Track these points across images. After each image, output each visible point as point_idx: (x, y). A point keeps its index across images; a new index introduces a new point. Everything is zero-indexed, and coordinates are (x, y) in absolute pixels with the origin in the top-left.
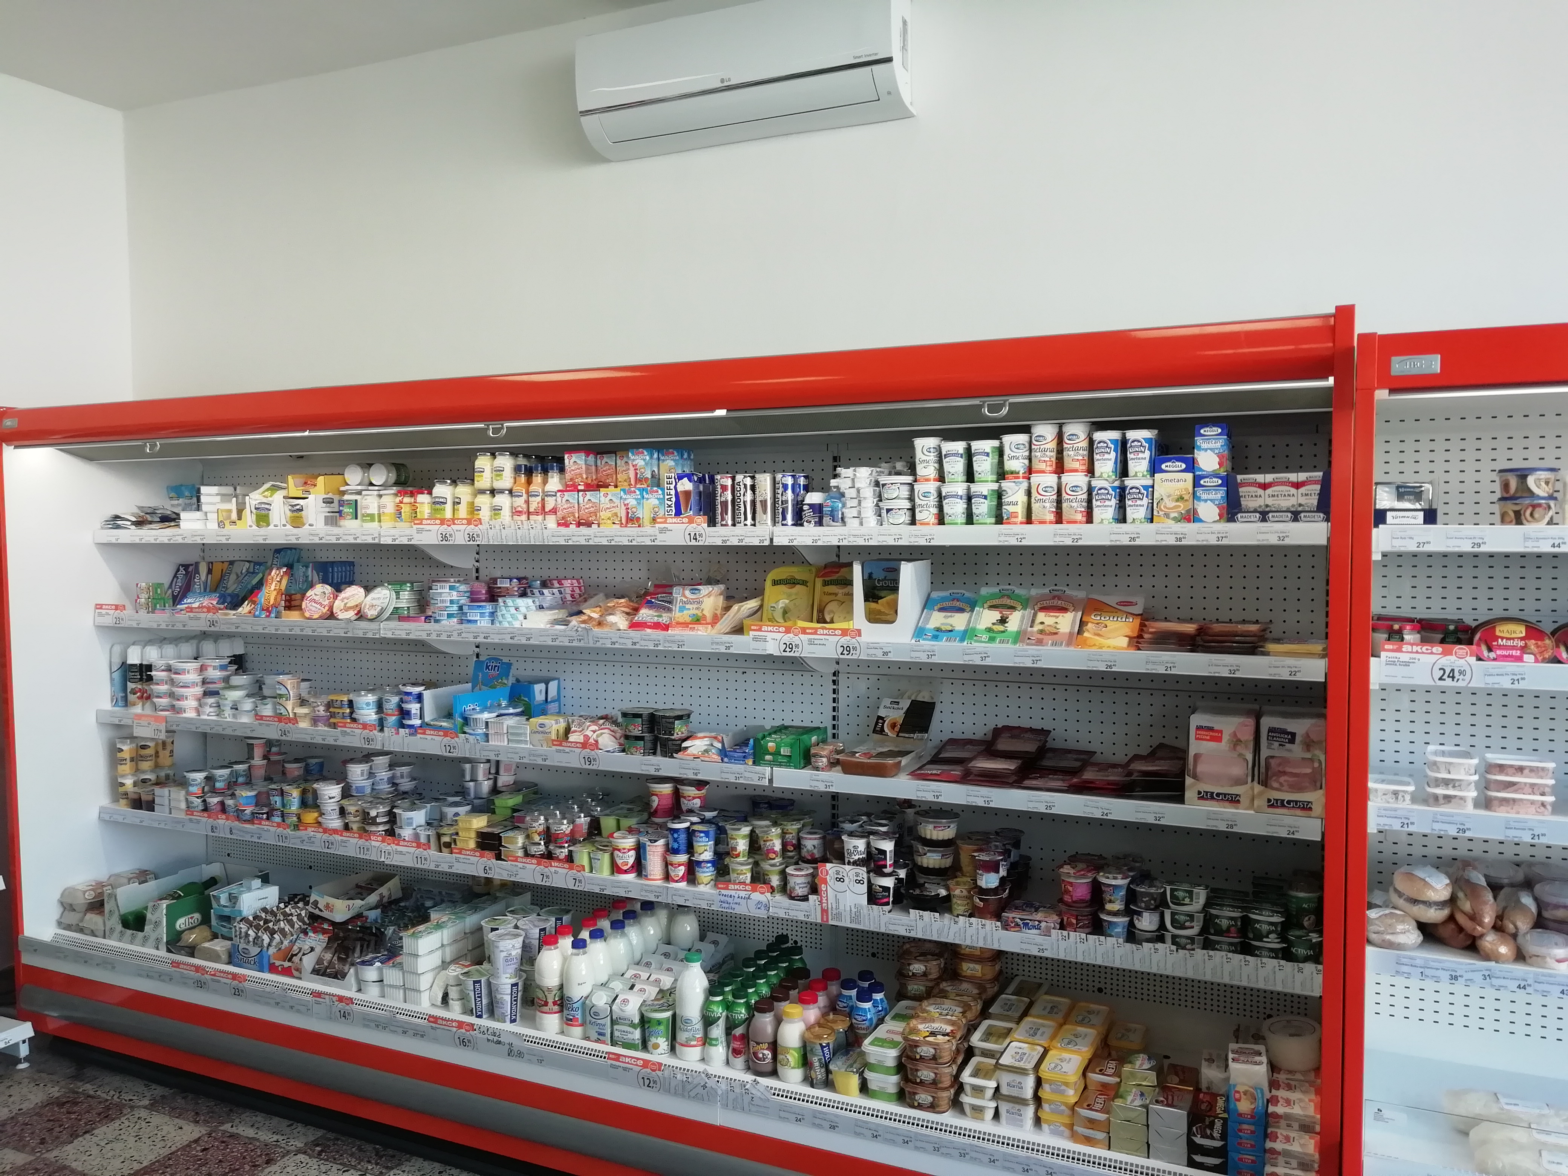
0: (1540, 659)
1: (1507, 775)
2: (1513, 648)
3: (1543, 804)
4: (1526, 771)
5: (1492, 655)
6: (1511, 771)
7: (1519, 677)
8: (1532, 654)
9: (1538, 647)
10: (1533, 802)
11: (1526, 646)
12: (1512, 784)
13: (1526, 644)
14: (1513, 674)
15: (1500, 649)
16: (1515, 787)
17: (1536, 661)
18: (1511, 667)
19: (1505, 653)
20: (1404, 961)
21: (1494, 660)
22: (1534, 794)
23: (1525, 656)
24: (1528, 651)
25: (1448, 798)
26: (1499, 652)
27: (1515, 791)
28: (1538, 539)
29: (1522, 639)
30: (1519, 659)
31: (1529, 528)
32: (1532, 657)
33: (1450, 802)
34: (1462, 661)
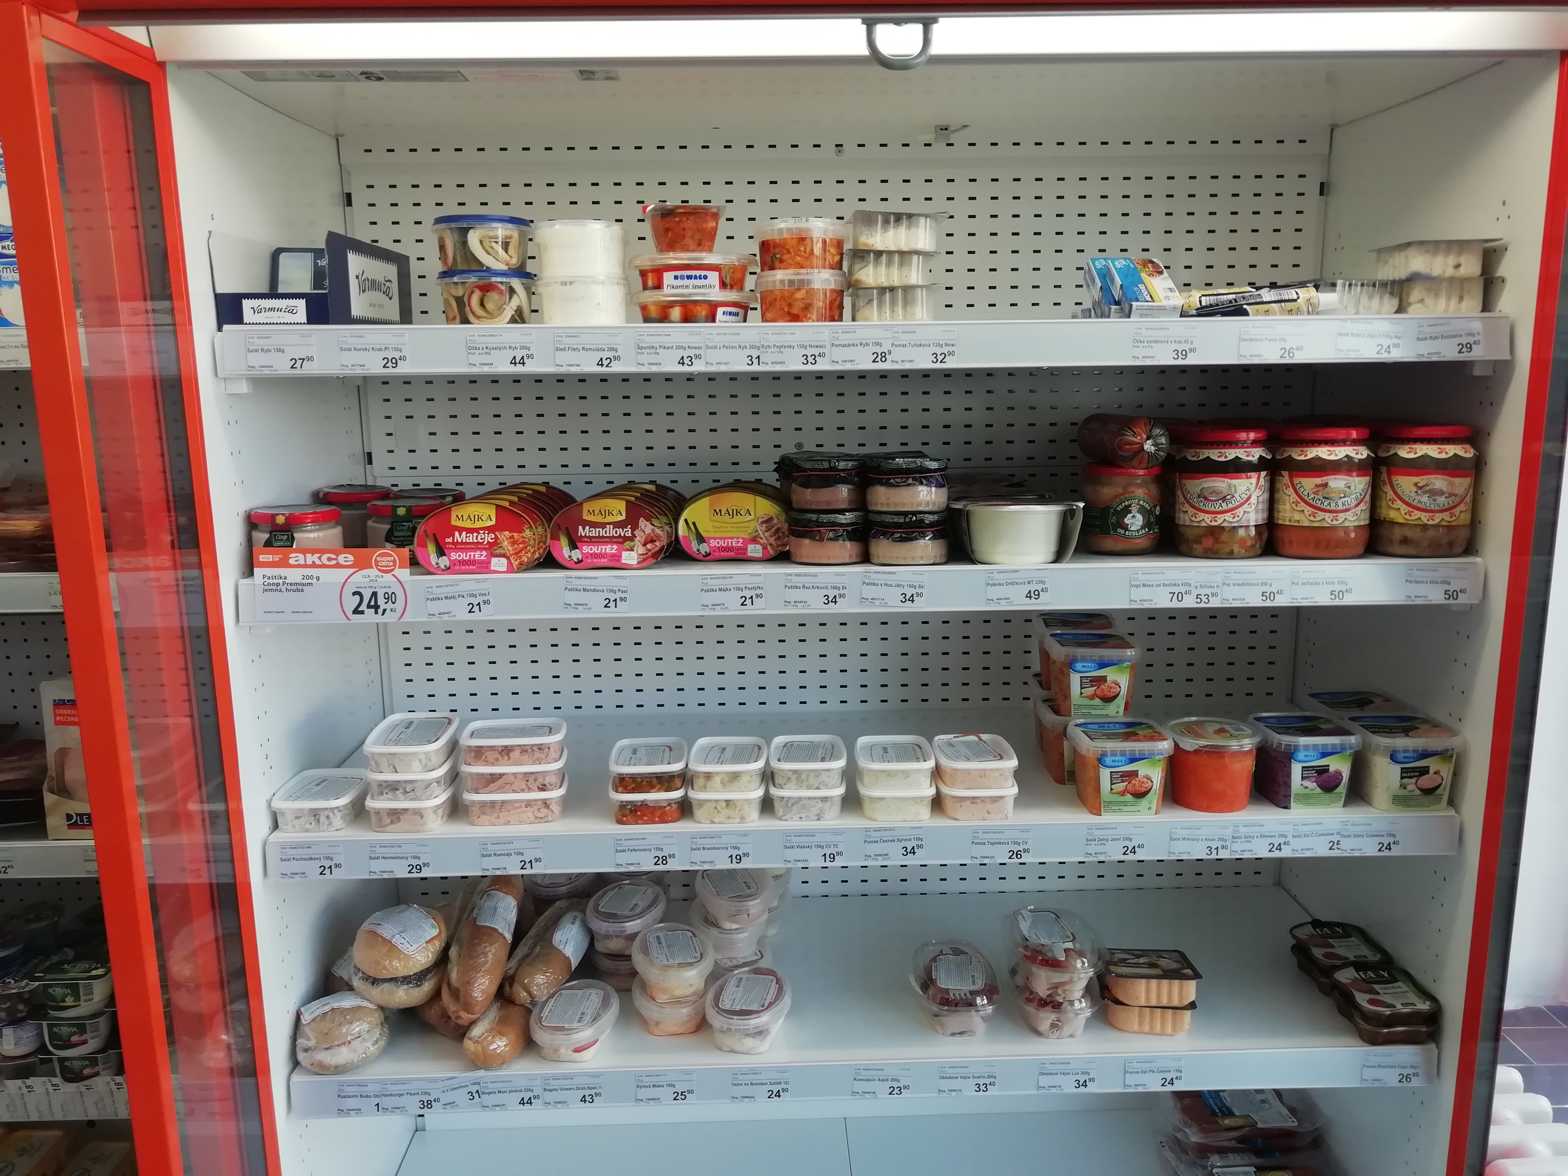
0: (515, 564)
1: (487, 763)
2: (477, 546)
3: (546, 803)
4: (516, 754)
5: (444, 562)
6: (491, 755)
7: (480, 599)
8: (504, 556)
9: (514, 543)
10: (528, 804)
11: (495, 544)
12: (494, 778)
13: (496, 538)
14: (472, 595)
15: (456, 550)
16: (500, 782)
17: (510, 569)
18: (467, 582)
19: (463, 556)
20: (350, 1090)
21: (448, 570)
22: (530, 789)
23: (494, 560)
24: (499, 551)
25: (395, 815)
26: (454, 556)
27: (501, 789)
28: (489, 349)
29: (490, 529)
30: (484, 567)
31: (477, 329)
32: (504, 561)
33: (399, 820)
34: (388, 577)
